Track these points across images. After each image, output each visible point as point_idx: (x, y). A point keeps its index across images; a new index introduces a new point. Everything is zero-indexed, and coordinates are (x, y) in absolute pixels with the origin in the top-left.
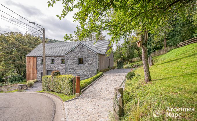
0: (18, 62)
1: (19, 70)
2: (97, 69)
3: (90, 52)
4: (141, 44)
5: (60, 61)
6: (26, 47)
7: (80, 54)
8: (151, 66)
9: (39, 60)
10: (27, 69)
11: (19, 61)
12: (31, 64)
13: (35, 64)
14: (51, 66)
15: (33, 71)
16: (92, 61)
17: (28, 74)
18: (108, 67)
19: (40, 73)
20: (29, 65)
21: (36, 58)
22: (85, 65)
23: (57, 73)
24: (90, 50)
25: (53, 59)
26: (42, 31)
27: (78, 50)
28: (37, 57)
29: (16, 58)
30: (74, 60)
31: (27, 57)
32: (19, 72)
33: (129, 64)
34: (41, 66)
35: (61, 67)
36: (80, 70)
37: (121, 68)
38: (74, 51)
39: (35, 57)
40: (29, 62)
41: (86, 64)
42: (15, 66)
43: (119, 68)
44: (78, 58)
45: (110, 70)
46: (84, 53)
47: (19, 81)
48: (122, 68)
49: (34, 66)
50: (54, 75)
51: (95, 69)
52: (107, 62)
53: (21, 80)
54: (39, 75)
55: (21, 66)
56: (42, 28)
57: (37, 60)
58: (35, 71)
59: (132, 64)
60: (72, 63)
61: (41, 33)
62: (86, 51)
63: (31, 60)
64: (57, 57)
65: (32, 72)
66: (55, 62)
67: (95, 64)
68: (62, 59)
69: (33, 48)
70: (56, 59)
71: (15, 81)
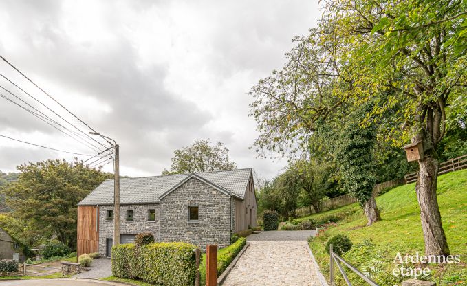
0: (61, 218)
1: (62, 233)
2: (231, 231)
3: (214, 192)
4: (422, 151)
5: (146, 214)
6: (77, 187)
7: (192, 199)
8: (375, 222)
9: (103, 212)
10: (79, 230)
11: (62, 216)
12: (88, 220)
13: (95, 220)
14: (128, 225)
15: (91, 236)
16: (220, 212)
17: (80, 242)
18: (249, 228)
19: (105, 240)
20: (83, 222)
21: (97, 209)
22: (203, 221)
23: (148, 239)
24: (214, 189)
25: (132, 211)
26: (114, 151)
27: (188, 189)
28: (99, 205)
29: (56, 210)
30: (179, 211)
31: (80, 206)
32: (62, 238)
33: (292, 220)
34: (106, 225)
35: (147, 227)
36: (191, 233)
37: (273, 230)
38: (180, 191)
39: (95, 206)
40: (83, 217)
41: (206, 220)
42: (55, 226)
43: (268, 230)
44: (189, 207)
45: (253, 233)
46: (202, 196)
47: (62, 256)
48: (275, 230)
49: (92, 224)
50: (143, 243)
51: (226, 231)
52: (247, 215)
53: (65, 253)
54: (103, 244)
55: (66, 225)
56: (114, 144)
57: (99, 213)
58: (94, 235)
59: (298, 220)
60: (175, 218)
61: (112, 155)
62: (206, 192)
63: (87, 213)
64: (141, 207)
65: (88, 238)
66: (136, 215)
67: (226, 219)
68: (149, 210)
69: (89, 189)
70: (136, 210)
71: (54, 256)
